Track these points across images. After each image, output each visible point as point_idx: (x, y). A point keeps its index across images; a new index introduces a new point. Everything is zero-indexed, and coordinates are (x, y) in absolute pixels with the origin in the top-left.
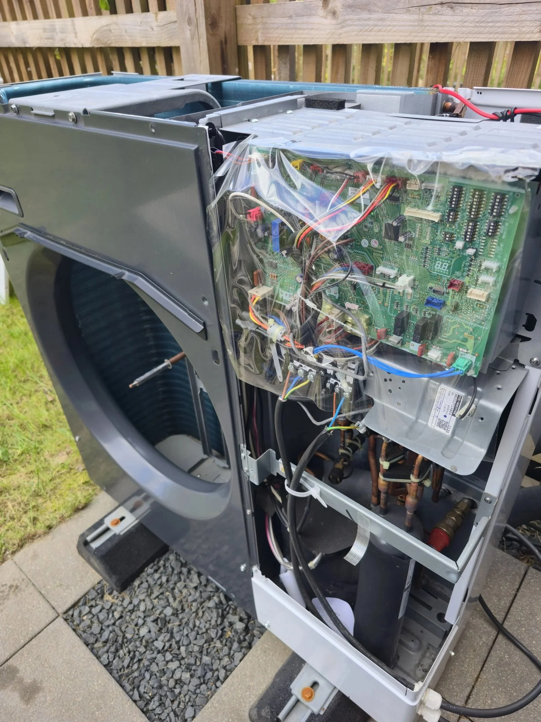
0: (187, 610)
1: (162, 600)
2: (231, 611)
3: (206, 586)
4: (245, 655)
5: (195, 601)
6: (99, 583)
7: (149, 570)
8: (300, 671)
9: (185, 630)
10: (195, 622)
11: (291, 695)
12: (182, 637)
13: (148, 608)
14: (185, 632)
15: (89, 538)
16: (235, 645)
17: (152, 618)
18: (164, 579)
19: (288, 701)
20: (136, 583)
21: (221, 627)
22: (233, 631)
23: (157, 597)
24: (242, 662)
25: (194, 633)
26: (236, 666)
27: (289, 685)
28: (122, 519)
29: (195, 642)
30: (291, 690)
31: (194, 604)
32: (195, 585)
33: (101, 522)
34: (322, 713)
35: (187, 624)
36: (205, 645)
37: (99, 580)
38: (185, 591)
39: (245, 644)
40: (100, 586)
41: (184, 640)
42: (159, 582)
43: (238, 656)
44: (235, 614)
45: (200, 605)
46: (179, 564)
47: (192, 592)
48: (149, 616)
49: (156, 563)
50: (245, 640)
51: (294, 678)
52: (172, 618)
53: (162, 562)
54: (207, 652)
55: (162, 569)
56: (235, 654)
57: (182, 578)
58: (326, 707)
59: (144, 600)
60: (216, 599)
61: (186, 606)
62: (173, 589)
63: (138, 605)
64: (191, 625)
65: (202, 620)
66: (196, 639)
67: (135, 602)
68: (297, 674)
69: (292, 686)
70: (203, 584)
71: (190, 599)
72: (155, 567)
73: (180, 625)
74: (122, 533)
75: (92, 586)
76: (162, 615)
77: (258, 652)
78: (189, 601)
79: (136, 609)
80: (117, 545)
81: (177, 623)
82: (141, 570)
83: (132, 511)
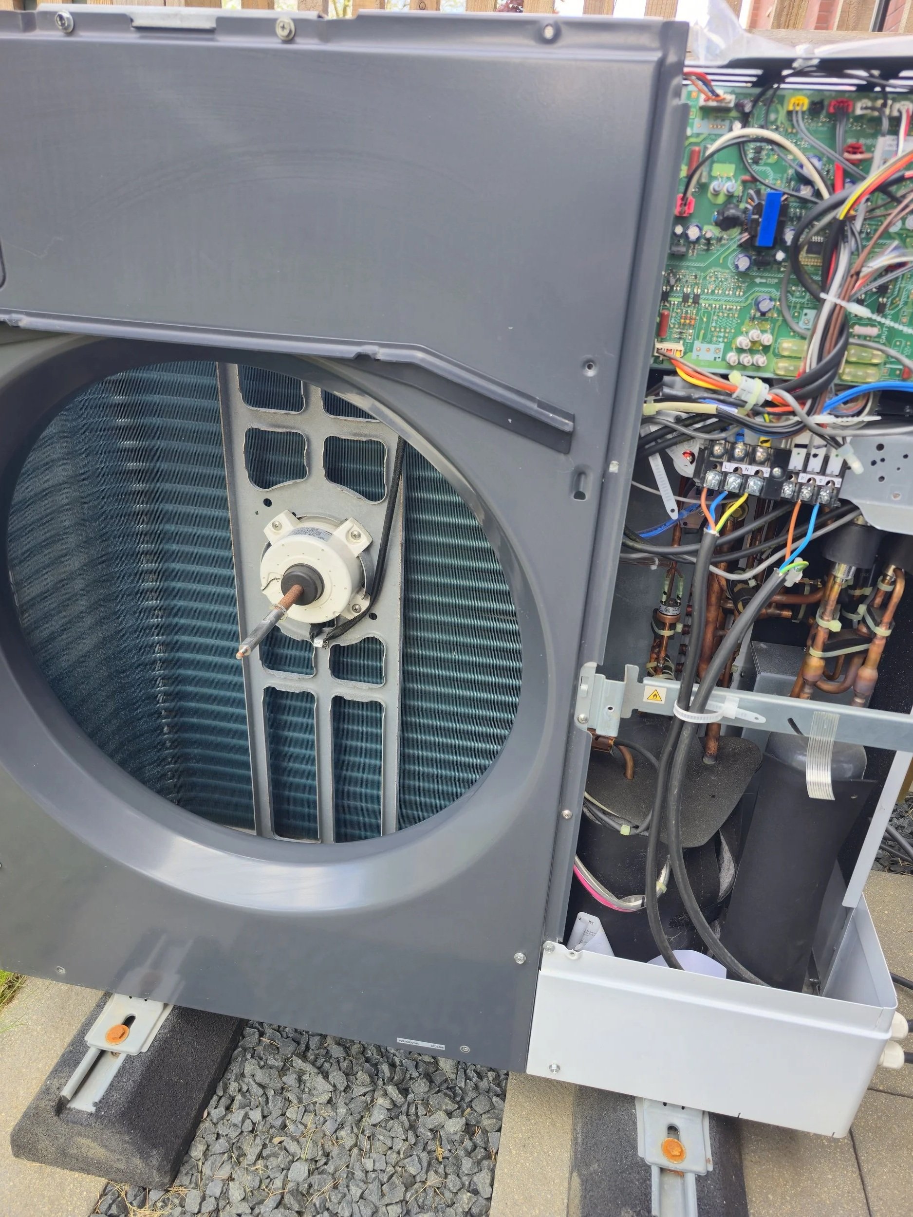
0: (335, 1151)
1: (272, 1159)
2: (421, 1111)
3: (347, 1089)
4: (493, 1171)
5: (341, 1126)
6: (104, 1194)
7: (215, 1112)
8: (635, 1123)
9: (353, 1188)
10: (362, 1165)
11: (647, 1168)
12: (355, 1206)
13: (247, 1189)
14: (355, 1191)
15: (66, 1092)
16: (467, 1164)
17: (271, 1202)
18: (256, 1115)
19: (650, 1180)
20: (197, 1151)
21: (420, 1146)
22: (445, 1142)
23: (260, 1156)
24: (495, 1185)
25: (374, 1186)
26: (489, 1199)
27: (635, 1154)
28: (129, 1021)
29: (386, 1200)
30: (642, 1159)
31: (342, 1133)
32: (325, 1098)
33: (77, 1047)
34: (711, 1168)
35: (351, 1175)
36: (408, 1195)
37: (100, 1189)
38: (309, 1119)
39: (480, 1153)
40: (109, 1199)
41: (362, 1208)
42: (248, 1126)
43: (481, 1180)
44: (430, 1113)
45: (359, 1129)
46: (275, 1073)
47: (327, 1112)
48: (261, 1202)
49: (221, 1093)
50: (475, 1146)
51: (635, 1140)
52: (315, 1178)
53: (233, 1086)
54: (419, 1207)
55: (239, 1097)
56: (475, 1178)
57: (292, 1097)
58: (709, 1156)
59: (231, 1179)
60: (382, 1102)
61: (328, 1146)
62: (284, 1126)
63: (225, 1194)
64: (359, 1174)
65: (374, 1155)
66: (383, 1195)
67: (215, 1189)
68: (635, 1129)
69: (640, 1154)
70: (341, 1088)
71: (329, 1127)
72: (224, 1101)
73: (335, 1187)
74: (145, 1050)
75: (91, 1208)
76: (290, 1186)
77: (514, 1152)
78: (328, 1133)
79: (222, 1203)
80: (144, 1077)
81: (330, 1184)
82: (198, 1121)
83: (145, 993)
